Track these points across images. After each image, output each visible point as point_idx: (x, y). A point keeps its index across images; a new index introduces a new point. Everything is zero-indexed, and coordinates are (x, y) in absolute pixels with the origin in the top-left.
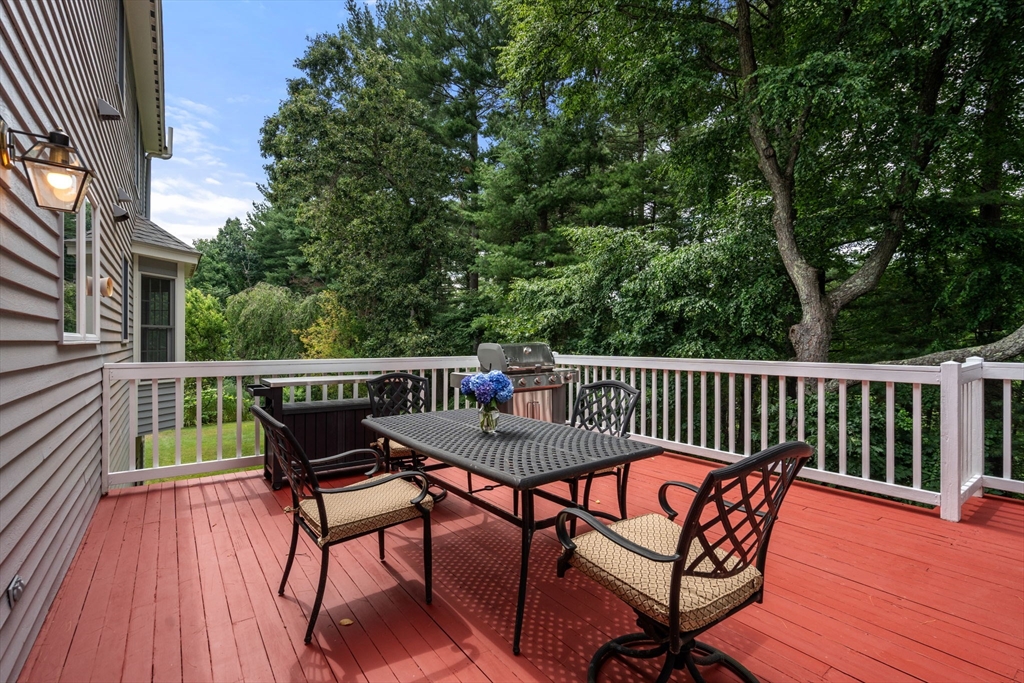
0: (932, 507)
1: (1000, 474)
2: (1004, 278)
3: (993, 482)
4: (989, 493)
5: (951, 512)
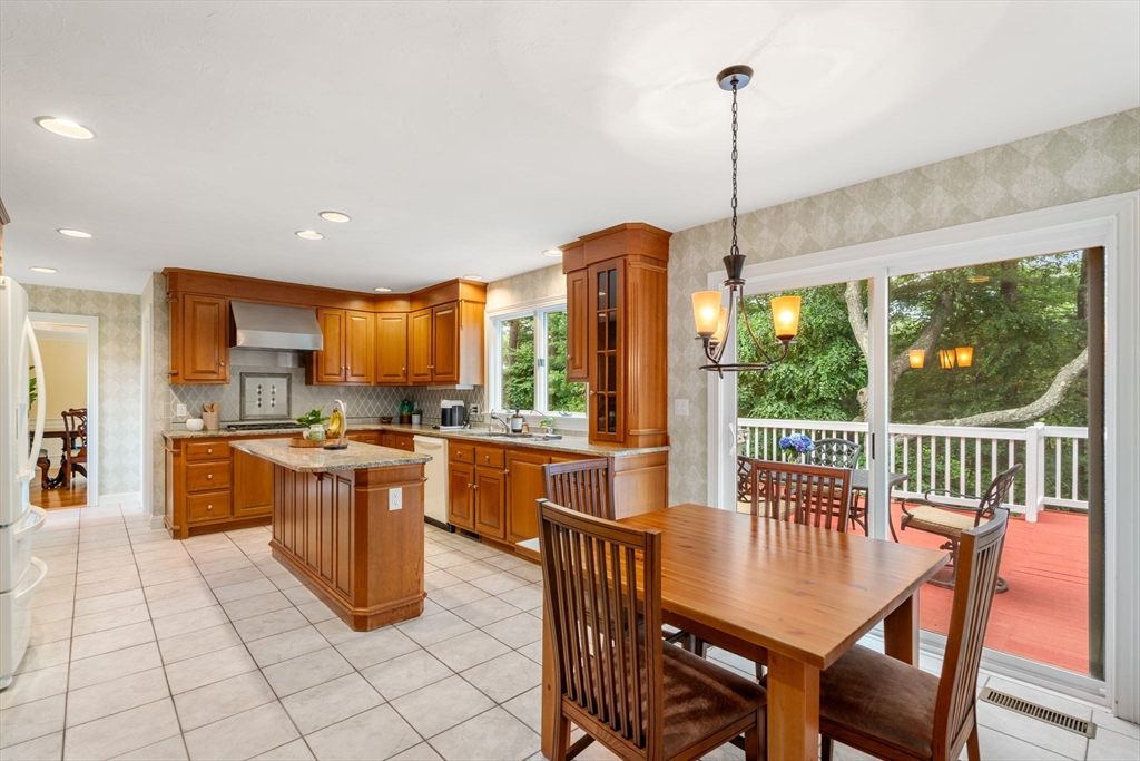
0: (1020, 514)
1: (1070, 497)
2: (1029, 355)
3: (1051, 501)
4: (1048, 507)
5: (1032, 517)
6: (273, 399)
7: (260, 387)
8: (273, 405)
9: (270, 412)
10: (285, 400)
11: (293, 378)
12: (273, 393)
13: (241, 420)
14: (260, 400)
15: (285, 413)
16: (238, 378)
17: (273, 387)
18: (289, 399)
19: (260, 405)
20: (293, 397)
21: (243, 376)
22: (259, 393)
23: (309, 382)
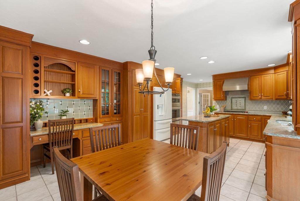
6: (240, 104)
7: (236, 101)
8: (240, 106)
9: (239, 108)
10: (244, 105)
11: (246, 98)
12: (240, 103)
13: (231, 110)
14: (236, 104)
15: (244, 108)
16: (230, 98)
17: (240, 101)
18: (245, 105)
19: (236, 106)
20: (247, 104)
21: (232, 98)
22: (236, 103)
23: (251, 99)
